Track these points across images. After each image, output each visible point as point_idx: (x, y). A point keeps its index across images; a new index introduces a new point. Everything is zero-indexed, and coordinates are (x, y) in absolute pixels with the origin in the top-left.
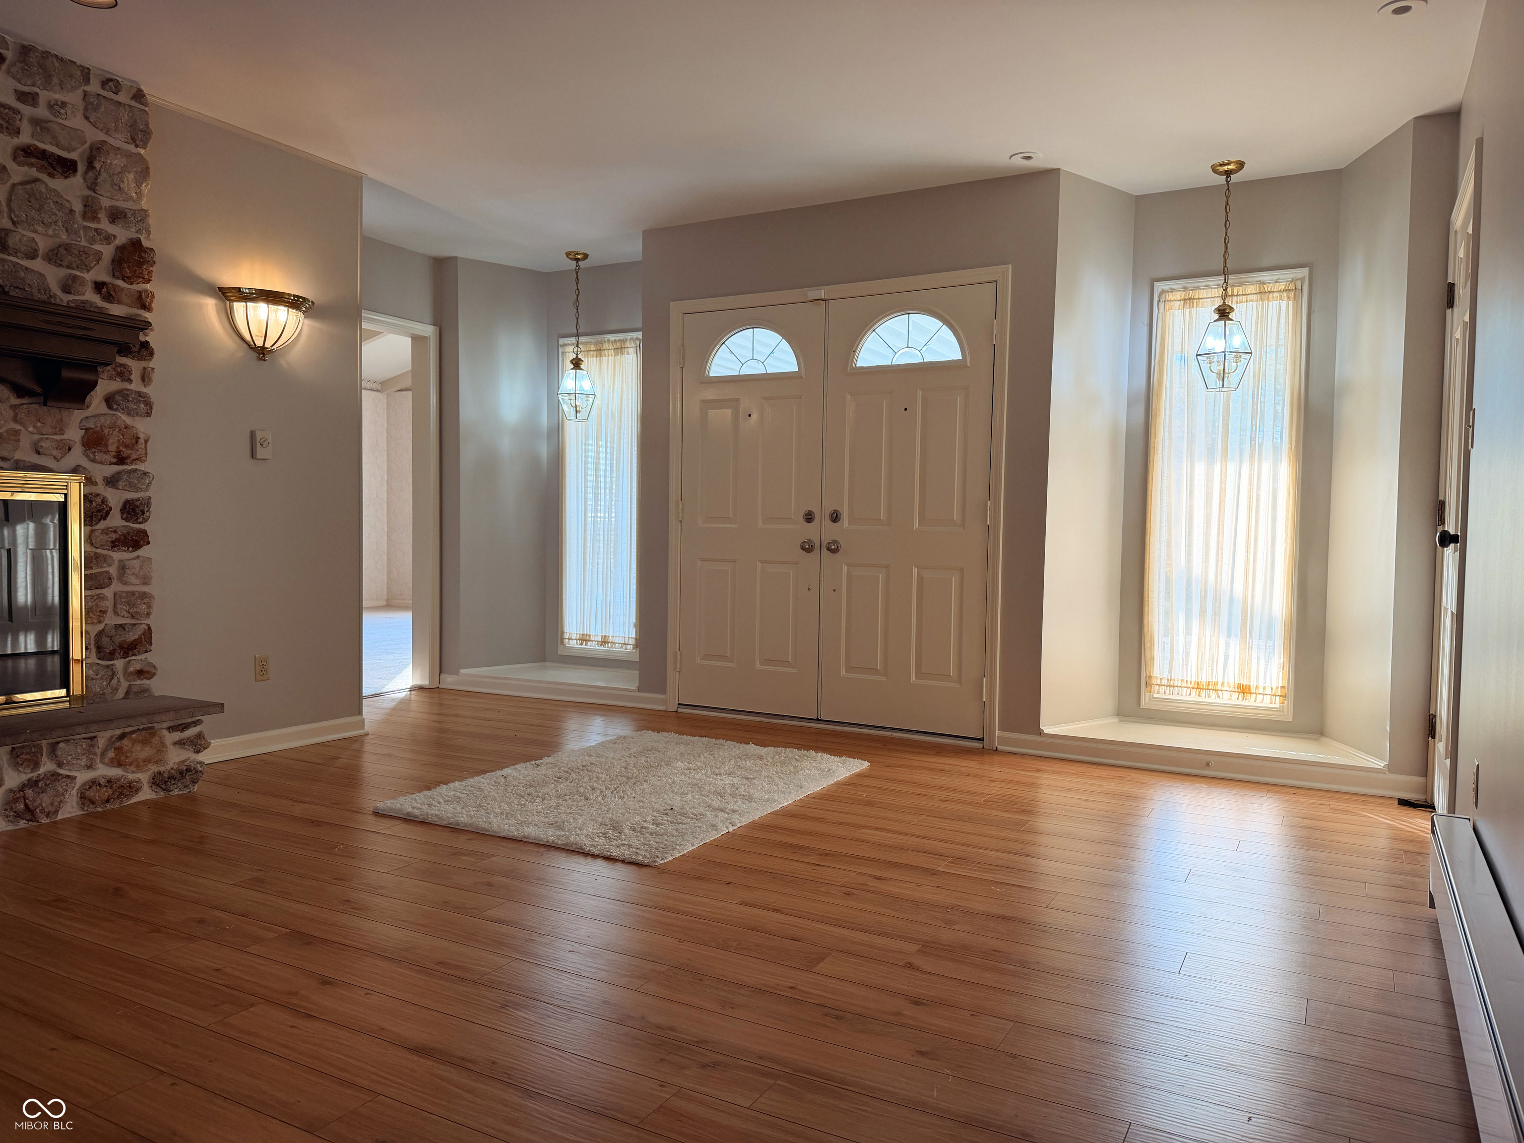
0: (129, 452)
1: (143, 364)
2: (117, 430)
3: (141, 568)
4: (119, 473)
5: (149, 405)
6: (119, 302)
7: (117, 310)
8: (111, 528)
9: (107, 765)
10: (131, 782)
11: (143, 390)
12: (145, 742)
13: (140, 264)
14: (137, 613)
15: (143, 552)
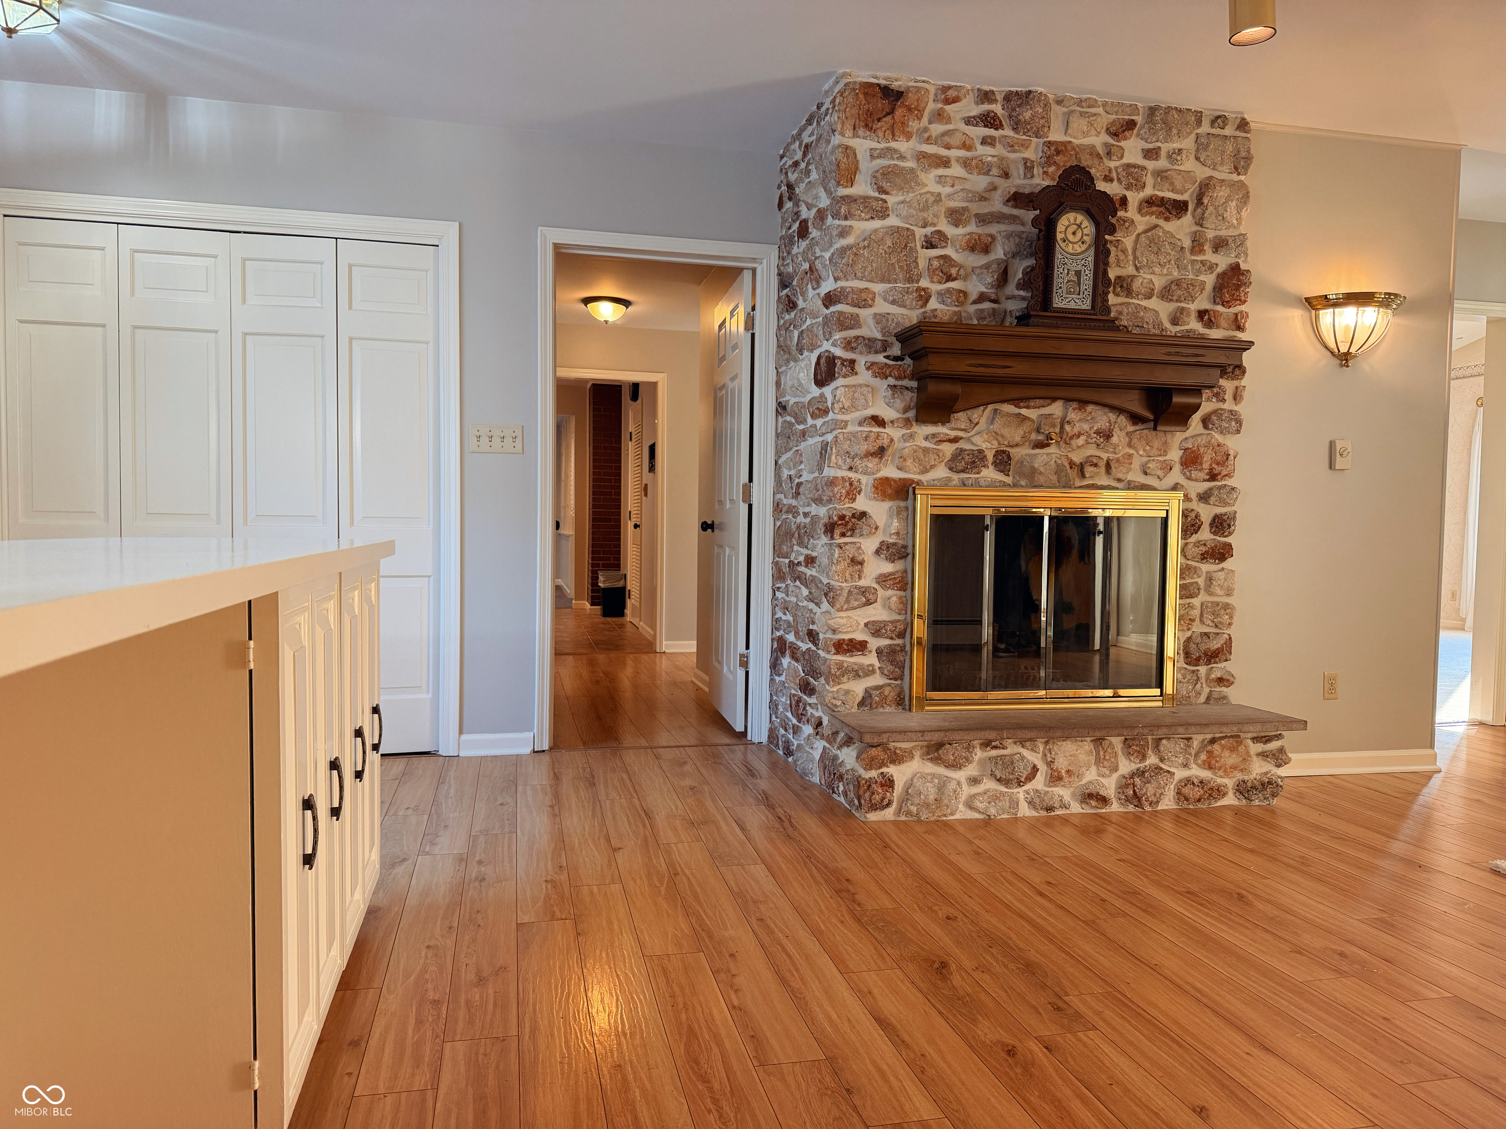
0: (1220, 468)
1: (1236, 383)
2: (1211, 448)
3: (1225, 580)
4: (1211, 489)
5: (1239, 422)
6: (1218, 327)
7: (1215, 334)
8: (1201, 541)
9: (1199, 766)
10: (1219, 786)
11: (1235, 408)
12: (1233, 749)
13: (1238, 287)
14: (1221, 623)
15: (1228, 564)
